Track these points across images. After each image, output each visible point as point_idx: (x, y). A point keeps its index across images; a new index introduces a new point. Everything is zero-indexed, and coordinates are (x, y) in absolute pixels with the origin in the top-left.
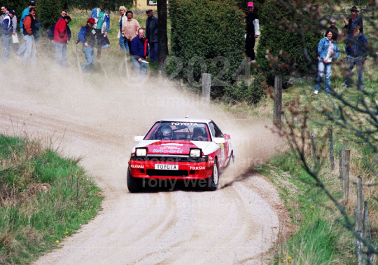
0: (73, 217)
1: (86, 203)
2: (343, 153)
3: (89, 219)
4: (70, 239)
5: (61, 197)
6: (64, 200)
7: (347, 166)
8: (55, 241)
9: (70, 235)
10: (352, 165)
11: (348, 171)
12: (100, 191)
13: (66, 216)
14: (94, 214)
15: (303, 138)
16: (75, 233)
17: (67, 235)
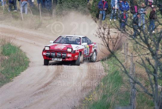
0: (17, 69)
1: (23, 64)
2: (126, 44)
3: (24, 70)
4: (16, 78)
5: (13, 61)
6: (14, 62)
7: (127, 49)
8: (10, 78)
9: (16, 76)
10: (129, 49)
11: (127, 51)
12: (28, 59)
13: (15, 69)
14: (26, 68)
15: (108, 38)
16: (18, 75)
17: (15, 76)
